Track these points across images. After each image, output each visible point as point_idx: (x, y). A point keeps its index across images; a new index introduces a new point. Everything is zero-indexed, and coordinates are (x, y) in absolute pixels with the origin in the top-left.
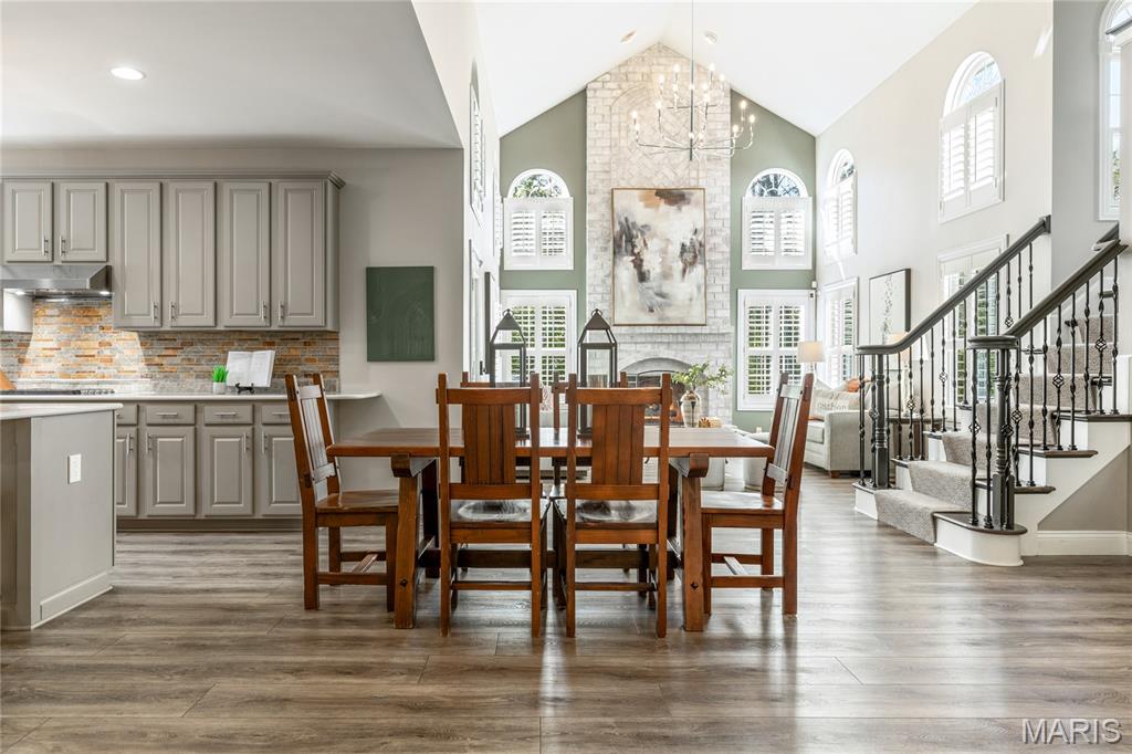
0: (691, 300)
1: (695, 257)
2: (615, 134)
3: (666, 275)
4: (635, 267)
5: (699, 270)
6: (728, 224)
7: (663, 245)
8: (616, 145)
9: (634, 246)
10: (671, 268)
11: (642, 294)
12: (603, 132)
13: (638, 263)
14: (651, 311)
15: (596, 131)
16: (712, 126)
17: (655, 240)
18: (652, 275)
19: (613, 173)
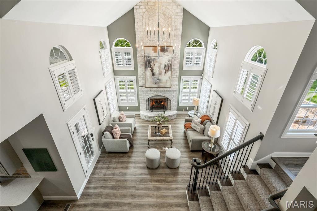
0: (167, 81)
1: (169, 68)
2: (144, 27)
3: (160, 74)
4: (151, 71)
5: (169, 72)
6: (179, 57)
7: (159, 65)
8: (144, 31)
9: (151, 65)
10: (161, 72)
11: (153, 79)
12: (140, 25)
13: (152, 71)
14: (156, 84)
15: (138, 25)
16: (176, 24)
17: (157, 63)
18: (156, 74)
19: (144, 41)
